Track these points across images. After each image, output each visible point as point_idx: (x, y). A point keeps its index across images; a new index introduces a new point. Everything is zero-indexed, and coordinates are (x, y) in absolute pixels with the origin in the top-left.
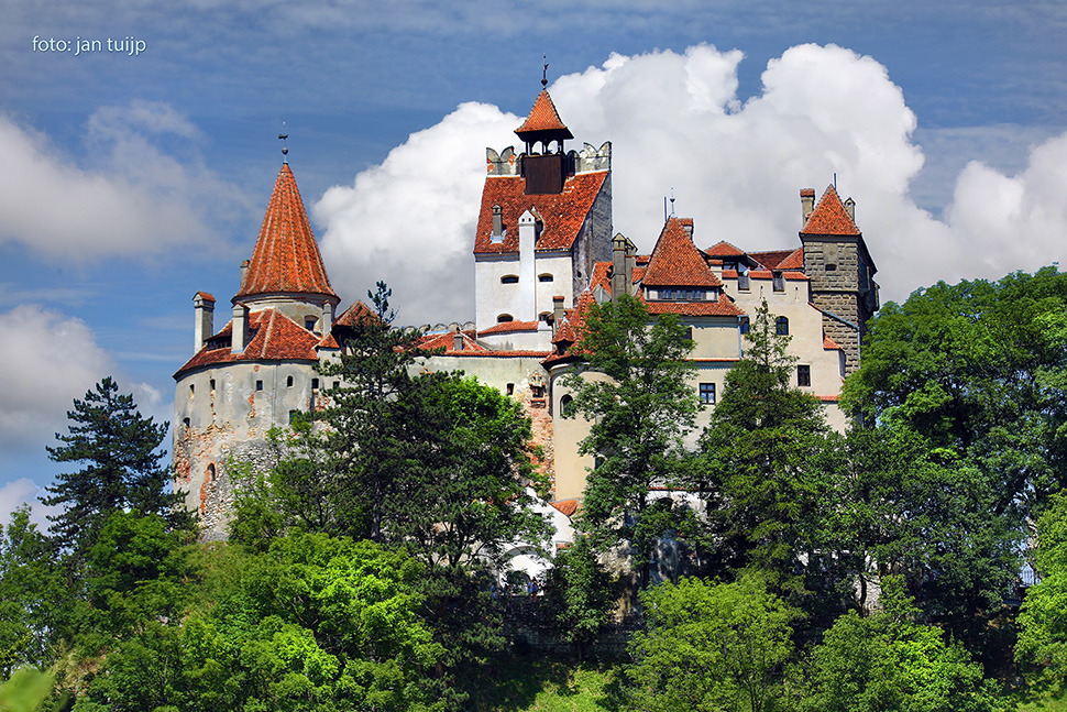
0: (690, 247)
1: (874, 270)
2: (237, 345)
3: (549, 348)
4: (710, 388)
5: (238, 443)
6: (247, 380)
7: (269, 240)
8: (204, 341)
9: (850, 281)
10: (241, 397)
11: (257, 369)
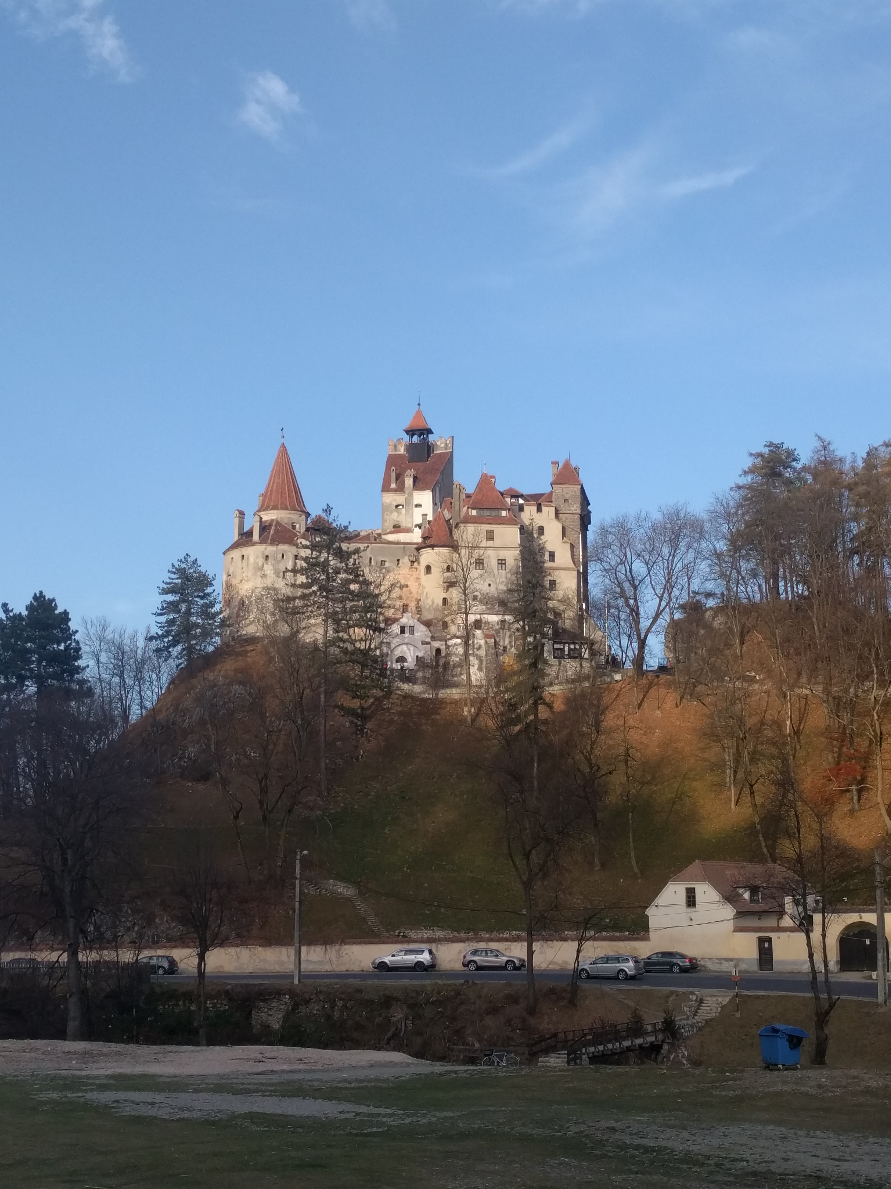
0: (493, 489)
1: (588, 504)
2: (256, 537)
3: (420, 540)
4: (504, 562)
5: (256, 588)
6: (260, 555)
7: (273, 483)
8: (239, 535)
9: (576, 508)
10: (258, 564)
11: (266, 549)
